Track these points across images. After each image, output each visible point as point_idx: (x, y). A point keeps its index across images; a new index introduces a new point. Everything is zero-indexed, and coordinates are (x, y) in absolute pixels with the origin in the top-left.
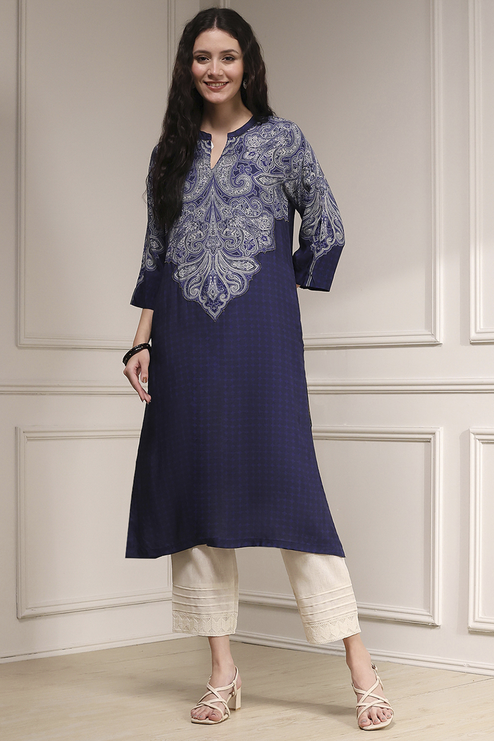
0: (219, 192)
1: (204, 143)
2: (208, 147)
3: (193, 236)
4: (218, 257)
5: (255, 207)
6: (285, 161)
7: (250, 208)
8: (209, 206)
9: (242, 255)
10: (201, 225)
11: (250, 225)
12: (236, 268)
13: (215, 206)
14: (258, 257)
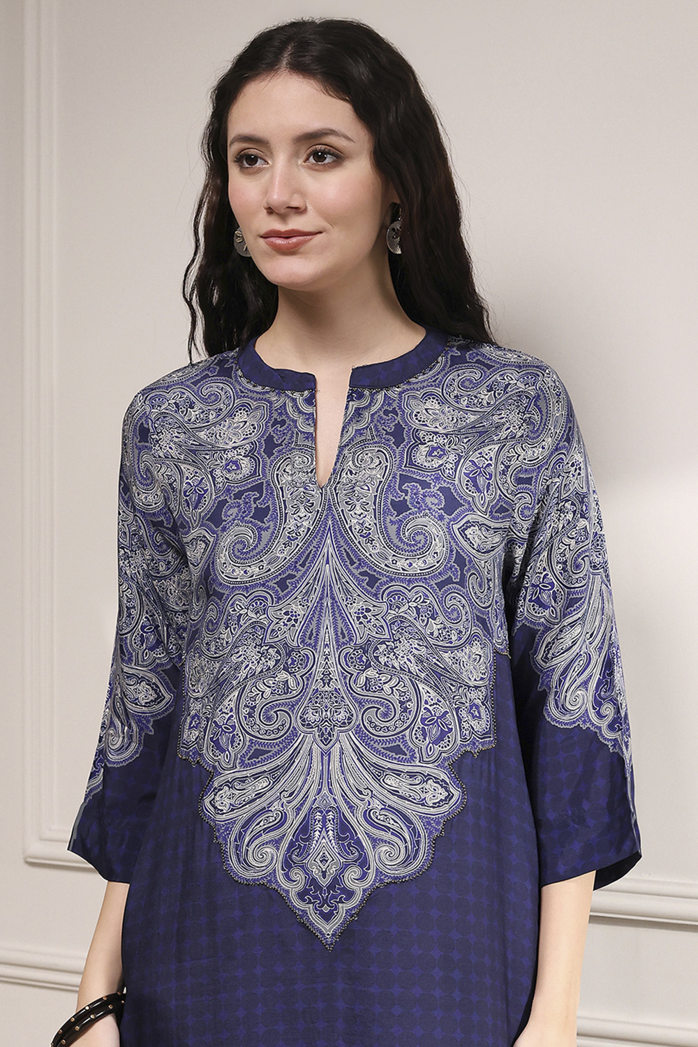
0: (350, 557)
1: (294, 400)
2: (308, 409)
3: (262, 687)
4: (342, 753)
5: (452, 615)
6: (520, 481)
7: (441, 618)
8: (314, 597)
9: (413, 757)
10: (289, 654)
11: (439, 670)
12: (395, 793)
13: (333, 599)
14: (461, 767)
